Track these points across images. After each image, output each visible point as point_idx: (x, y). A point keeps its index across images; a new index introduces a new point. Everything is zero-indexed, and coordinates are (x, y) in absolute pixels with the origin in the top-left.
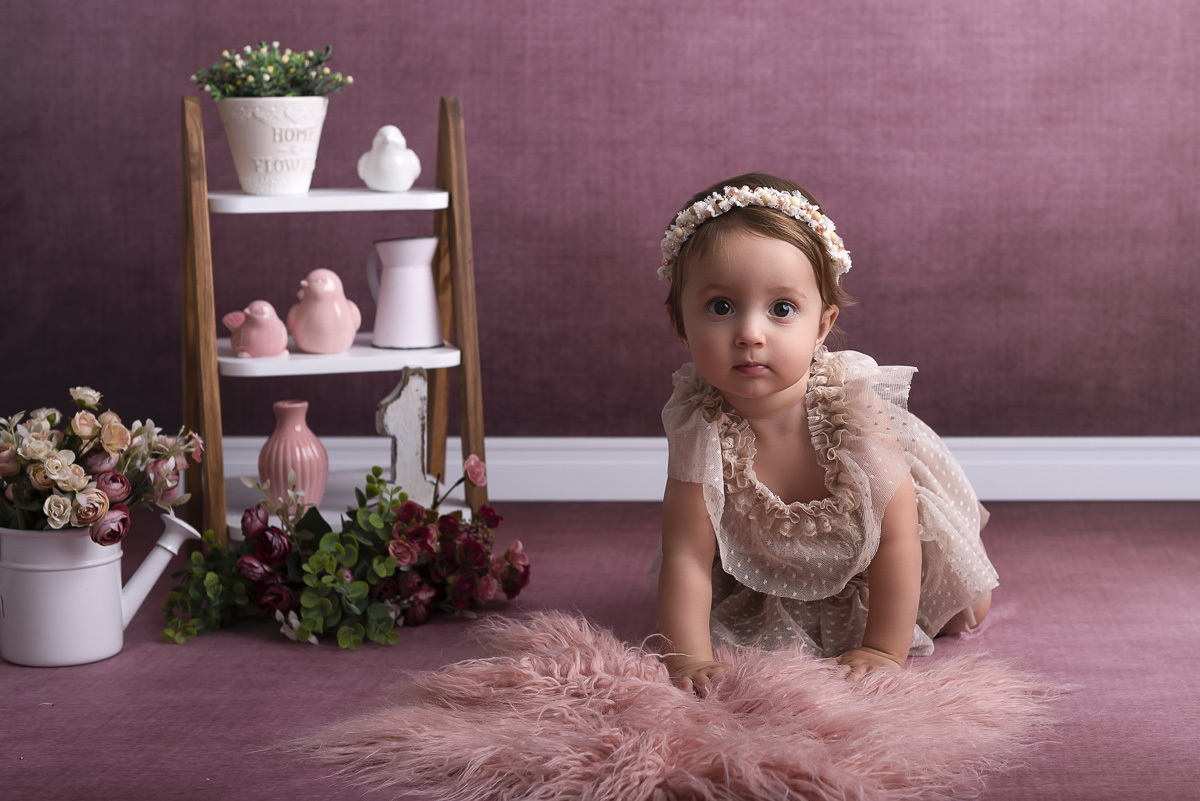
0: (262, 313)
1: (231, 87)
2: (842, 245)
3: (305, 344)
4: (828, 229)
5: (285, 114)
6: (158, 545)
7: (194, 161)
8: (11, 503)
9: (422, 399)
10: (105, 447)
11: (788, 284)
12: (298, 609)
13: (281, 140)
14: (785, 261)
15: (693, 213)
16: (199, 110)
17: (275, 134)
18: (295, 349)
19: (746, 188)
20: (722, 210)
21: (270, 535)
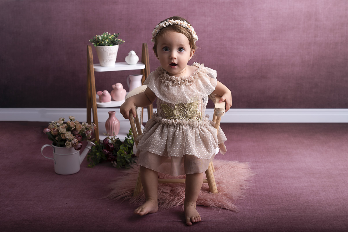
0: (106, 93)
1: (98, 43)
2: (196, 34)
3: (115, 99)
4: (192, 29)
5: (110, 50)
6: (87, 147)
7: (91, 60)
8: (57, 141)
9: (141, 112)
10: (77, 129)
11: (182, 44)
12: (116, 161)
13: (109, 55)
14: (183, 39)
15: (160, 26)
16: (91, 49)
17: (108, 54)
18: (112, 100)
19: (173, 20)
20: (167, 25)
21: (109, 145)
